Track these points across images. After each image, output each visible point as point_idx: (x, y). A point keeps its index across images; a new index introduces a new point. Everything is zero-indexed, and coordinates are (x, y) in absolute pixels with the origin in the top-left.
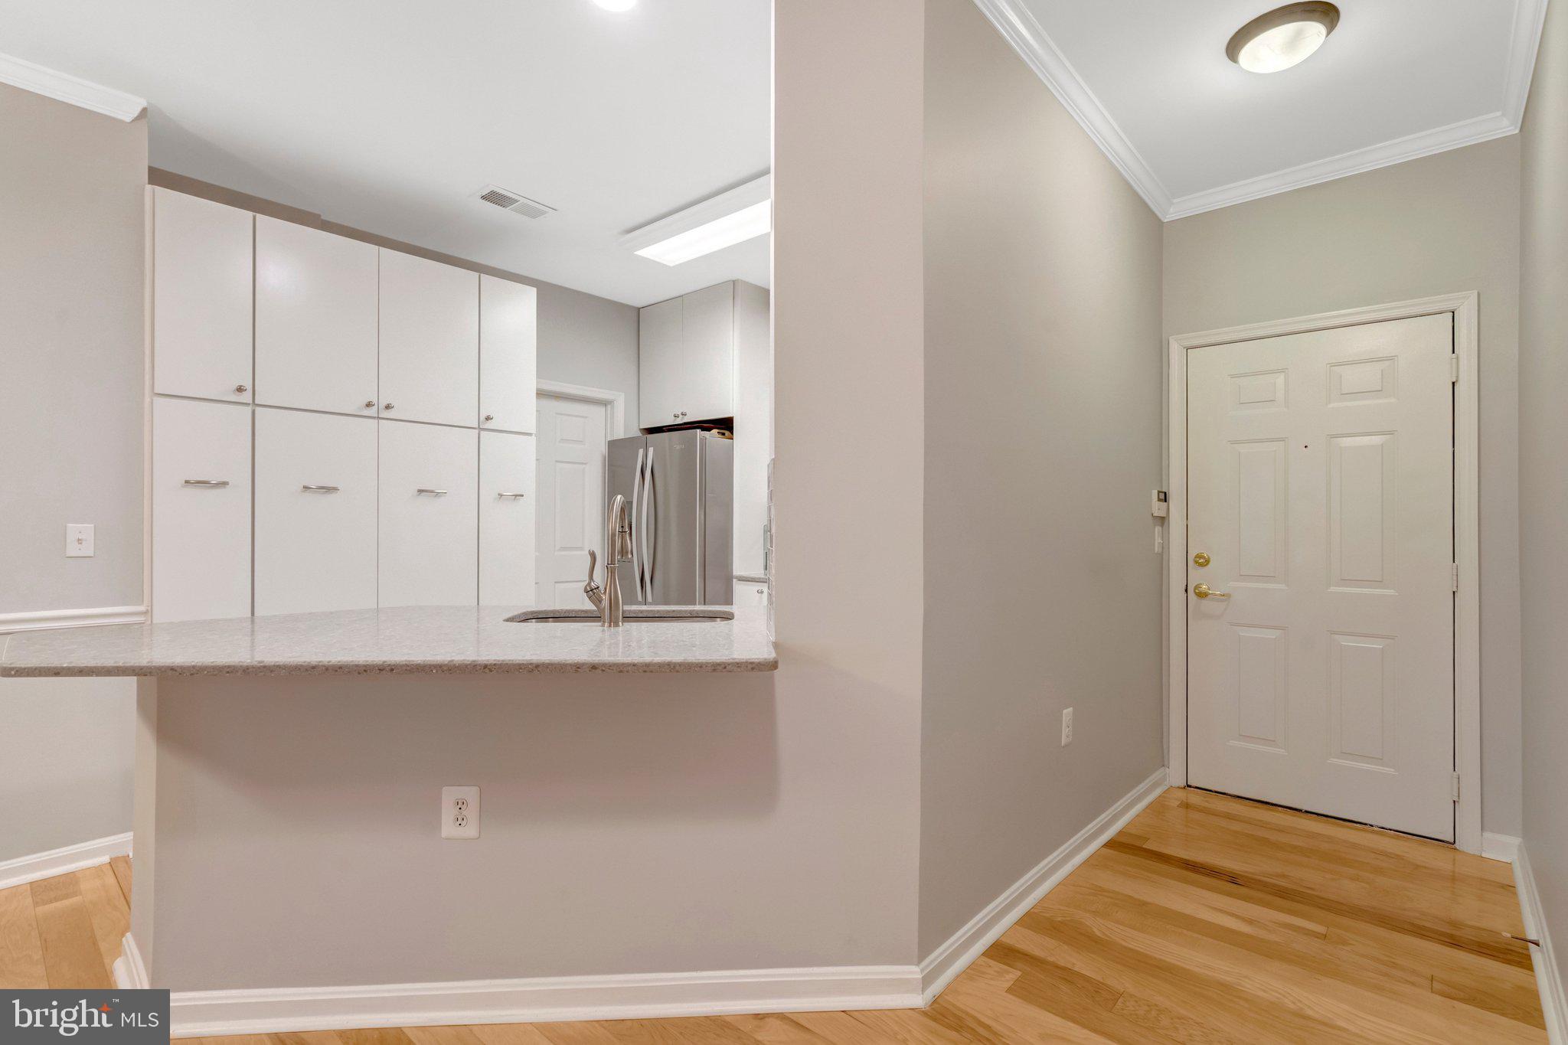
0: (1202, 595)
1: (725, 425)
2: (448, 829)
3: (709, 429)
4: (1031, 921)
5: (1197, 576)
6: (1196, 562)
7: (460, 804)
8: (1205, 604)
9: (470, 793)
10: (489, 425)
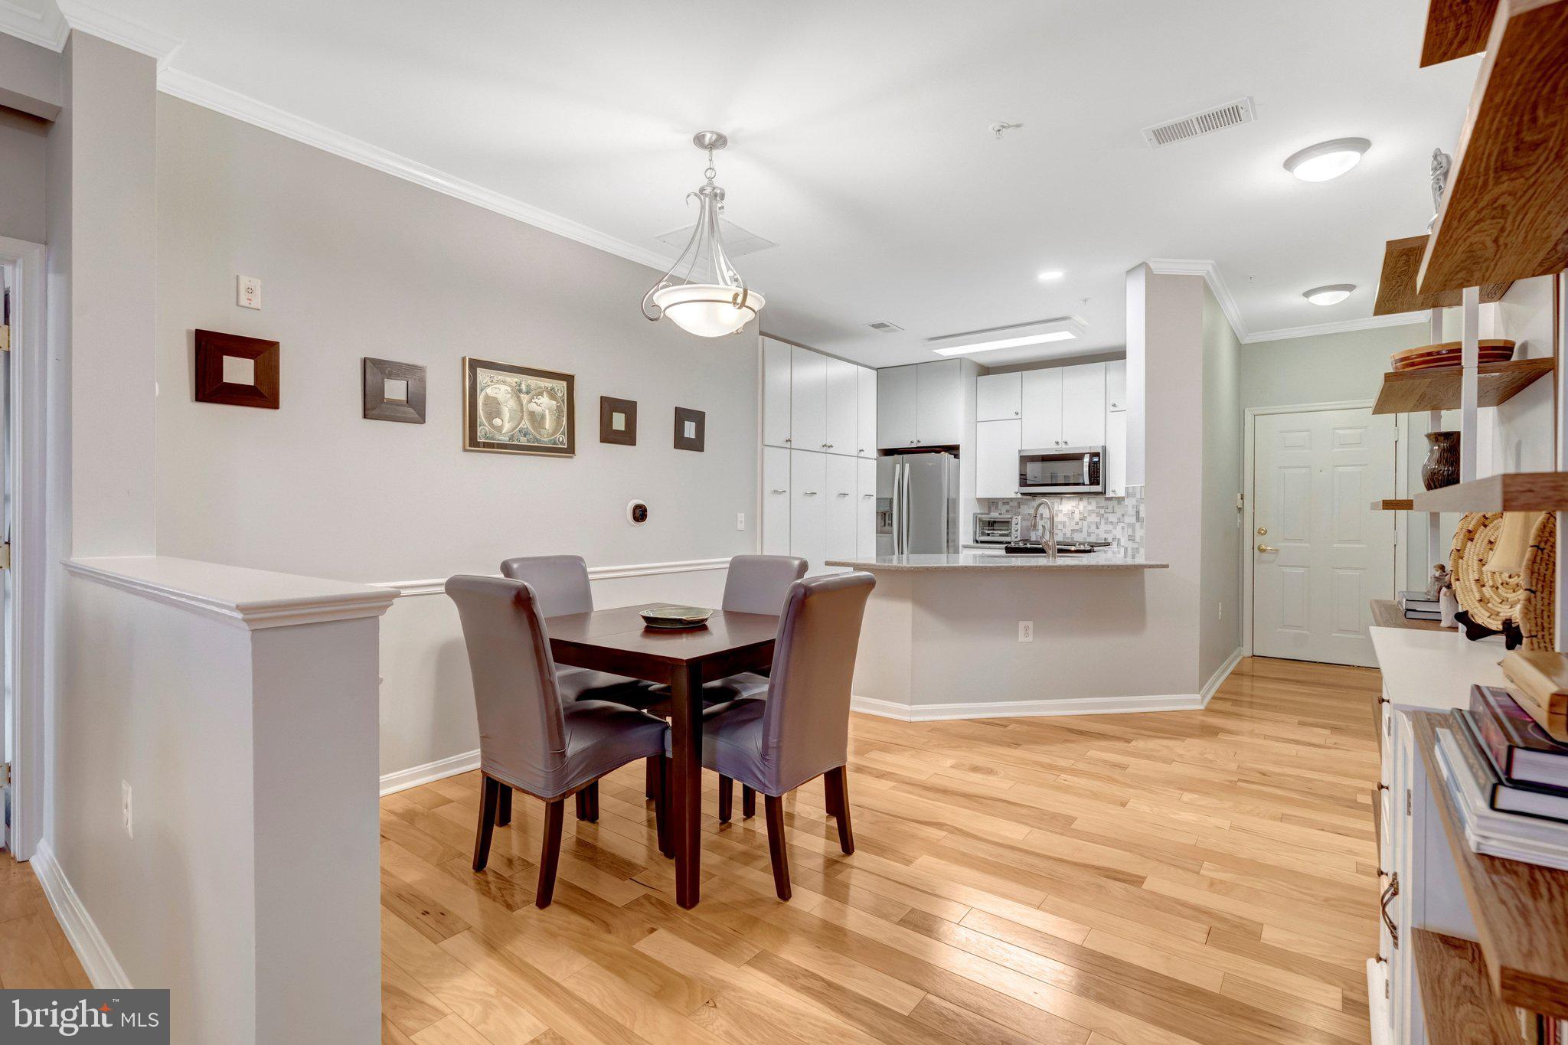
0: (1262, 551)
1: (953, 450)
2: (1021, 638)
3: (939, 452)
4: (1218, 691)
5: (1259, 540)
6: (1259, 533)
7: (1026, 628)
8: (1264, 556)
9: (1030, 624)
10: (862, 454)
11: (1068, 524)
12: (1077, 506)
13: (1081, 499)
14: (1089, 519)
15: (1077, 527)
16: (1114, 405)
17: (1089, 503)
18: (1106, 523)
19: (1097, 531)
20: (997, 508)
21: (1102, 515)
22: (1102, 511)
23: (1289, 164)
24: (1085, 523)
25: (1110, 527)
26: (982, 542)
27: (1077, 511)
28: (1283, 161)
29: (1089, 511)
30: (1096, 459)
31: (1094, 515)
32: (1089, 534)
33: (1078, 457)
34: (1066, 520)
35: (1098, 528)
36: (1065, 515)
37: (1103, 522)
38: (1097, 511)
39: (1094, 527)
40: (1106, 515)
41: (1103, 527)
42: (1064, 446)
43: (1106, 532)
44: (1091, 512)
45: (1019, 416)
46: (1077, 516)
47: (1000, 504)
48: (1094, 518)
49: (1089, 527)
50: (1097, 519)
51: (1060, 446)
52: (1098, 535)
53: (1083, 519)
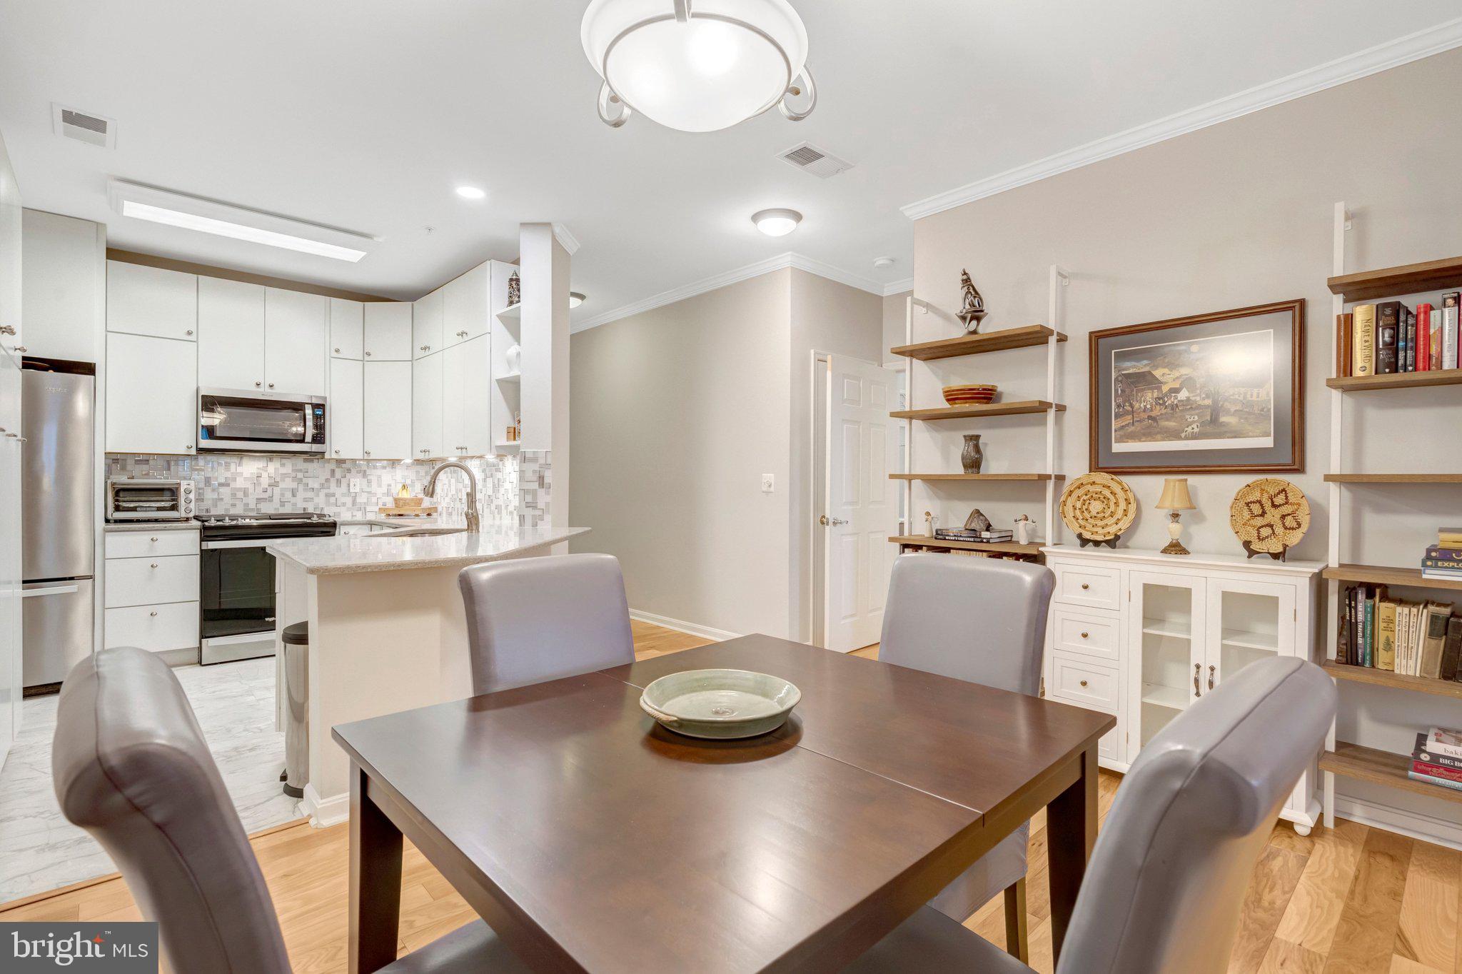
11: (251, 491)
12: (265, 469)
13: (271, 460)
14: (282, 485)
15: (265, 496)
16: (337, 351)
17: (283, 465)
18: (305, 490)
19: (293, 500)
20: (123, 468)
21: (301, 480)
22: (300, 475)
23: (756, 217)
24: (277, 491)
25: (310, 494)
26: (116, 521)
27: (265, 475)
28: (753, 214)
29: (282, 474)
30: (319, 412)
31: (288, 480)
32: (282, 504)
33: (297, 407)
34: (249, 485)
35: (294, 495)
36: (246, 479)
37: (301, 487)
38: (294, 475)
39: (288, 495)
40: (305, 480)
41: (301, 494)
42: (268, 390)
43: (305, 500)
44: (284, 476)
45: (193, 337)
46: (265, 481)
47: (130, 462)
48: (289, 484)
49: (283, 495)
50: (294, 485)
51: (261, 389)
52: (295, 504)
53: (274, 484)
